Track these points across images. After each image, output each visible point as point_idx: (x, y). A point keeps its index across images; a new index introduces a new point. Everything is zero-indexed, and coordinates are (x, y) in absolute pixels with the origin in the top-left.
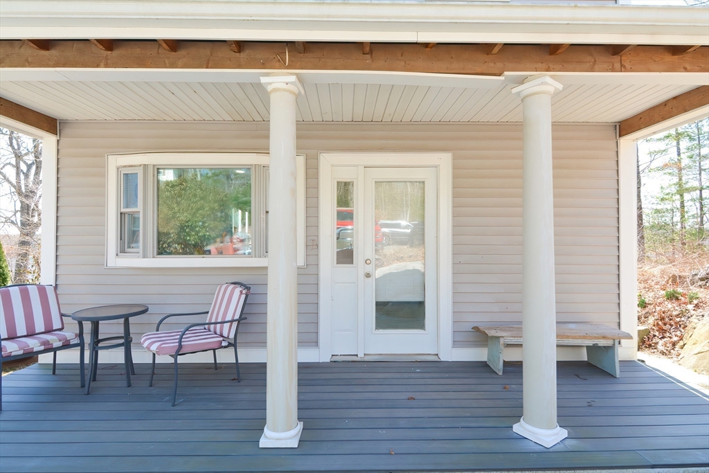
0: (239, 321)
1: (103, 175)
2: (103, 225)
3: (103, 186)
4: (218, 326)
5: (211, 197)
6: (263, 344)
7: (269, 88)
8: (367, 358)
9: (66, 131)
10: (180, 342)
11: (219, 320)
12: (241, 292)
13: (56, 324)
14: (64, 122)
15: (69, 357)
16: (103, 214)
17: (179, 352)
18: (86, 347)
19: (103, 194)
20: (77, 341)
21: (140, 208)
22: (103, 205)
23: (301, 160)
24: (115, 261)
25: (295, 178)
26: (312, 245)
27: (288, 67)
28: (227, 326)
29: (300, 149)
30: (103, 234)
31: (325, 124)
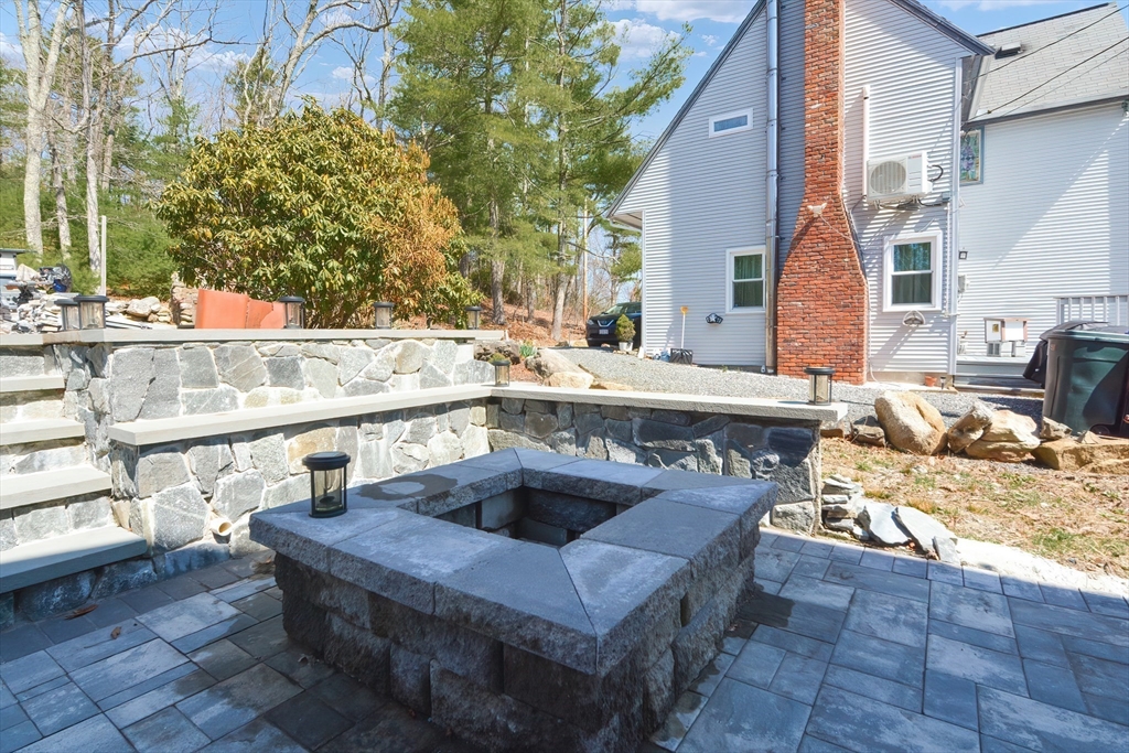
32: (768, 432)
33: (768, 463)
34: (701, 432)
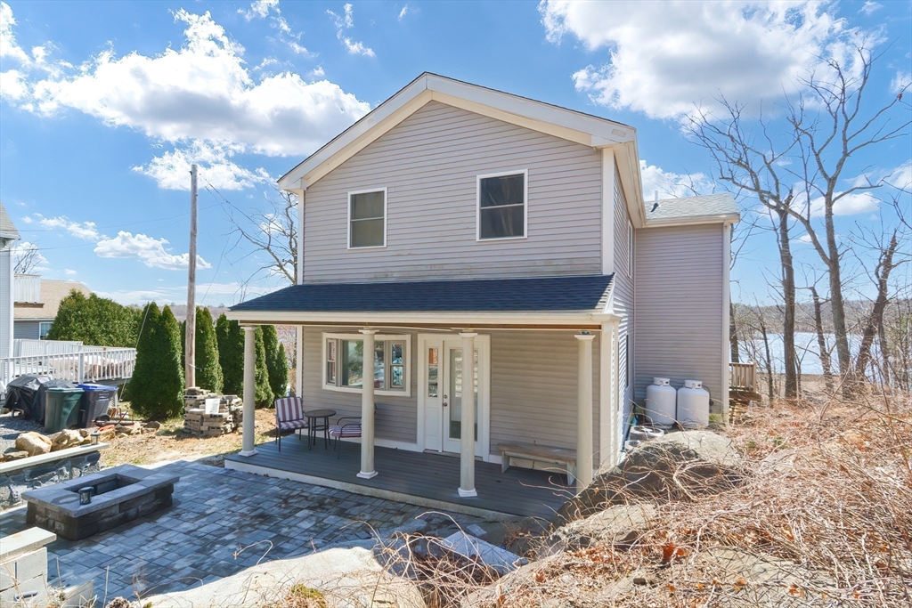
1: (321, 342)
2: (321, 367)
3: (321, 347)
8: (444, 454)
10: (342, 431)
13: (301, 417)
15: (305, 432)
16: (321, 362)
17: (341, 436)
19: (320, 352)
20: (308, 425)
21: (335, 360)
22: (321, 357)
24: (325, 386)
30: (321, 372)
32: (86, 457)
33: (86, 467)
34: (61, 466)
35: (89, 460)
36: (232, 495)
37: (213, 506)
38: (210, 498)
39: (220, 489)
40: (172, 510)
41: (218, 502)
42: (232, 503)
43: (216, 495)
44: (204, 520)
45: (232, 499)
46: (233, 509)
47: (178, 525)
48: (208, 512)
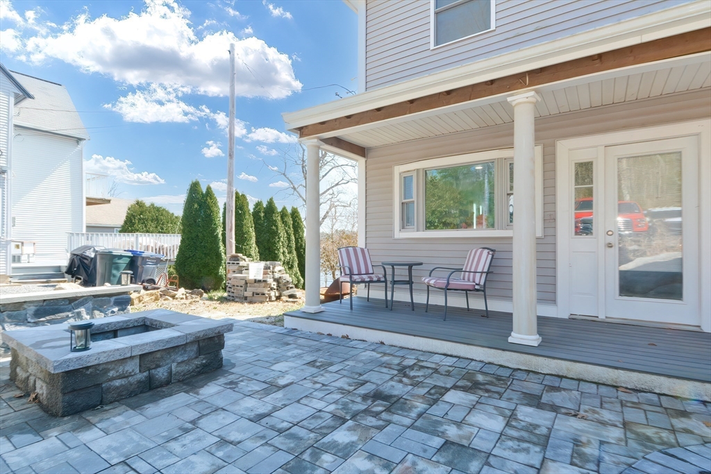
0: (488, 273)
1: (391, 179)
2: (391, 211)
3: (391, 186)
4: (472, 274)
5: (447, 196)
6: (509, 297)
7: (514, 104)
8: (610, 321)
9: (371, 154)
10: (448, 281)
11: (472, 270)
12: (488, 253)
14: (370, 149)
16: (391, 205)
17: (447, 287)
18: (388, 283)
19: (391, 192)
20: (383, 279)
21: (414, 199)
22: (391, 199)
23: (539, 149)
24: (399, 234)
25: (534, 162)
26: (550, 219)
27: (528, 86)
28: (478, 275)
29: (538, 139)
30: (391, 217)
31: (562, 116)
32: (113, 299)
33: (113, 312)
34: (78, 306)
35: (117, 303)
36: (309, 358)
37: (286, 372)
38: (277, 361)
39: (289, 350)
40: (222, 375)
41: (291, 368)
42: (314, 370)
43: (287, 359)
44: (279, 395)
45: (312, 364)
46: (320, 379)
47: (235, 402)
48: (282, 382)
